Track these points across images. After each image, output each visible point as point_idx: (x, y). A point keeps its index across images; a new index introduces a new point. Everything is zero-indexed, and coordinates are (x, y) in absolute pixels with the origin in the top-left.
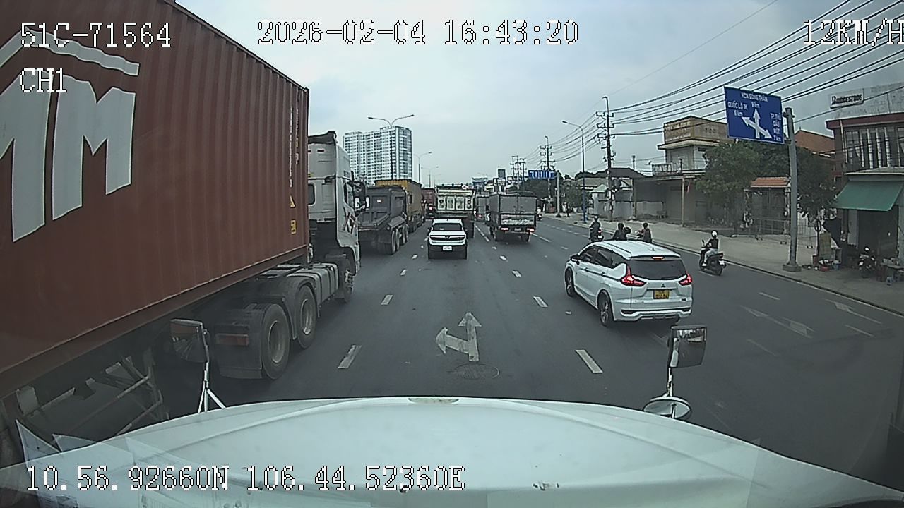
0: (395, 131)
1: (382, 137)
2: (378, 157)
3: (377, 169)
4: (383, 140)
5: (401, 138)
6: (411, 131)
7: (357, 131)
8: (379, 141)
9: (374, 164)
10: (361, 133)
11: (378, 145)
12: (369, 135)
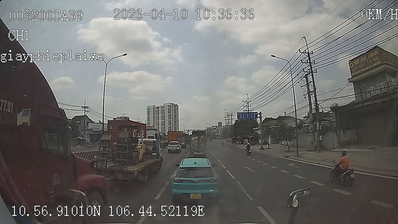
0: (170, 105)
1: (165, 108)
2: (163, 118)
3: (162, 123)
4: (165, 110)
5: (173, 109)
6: (178, 106)
7: (153, 105)
8: (163, 110)
9: (161, 121)
10: (155, 106)
11: (163, 112)
12: (159, 107)
